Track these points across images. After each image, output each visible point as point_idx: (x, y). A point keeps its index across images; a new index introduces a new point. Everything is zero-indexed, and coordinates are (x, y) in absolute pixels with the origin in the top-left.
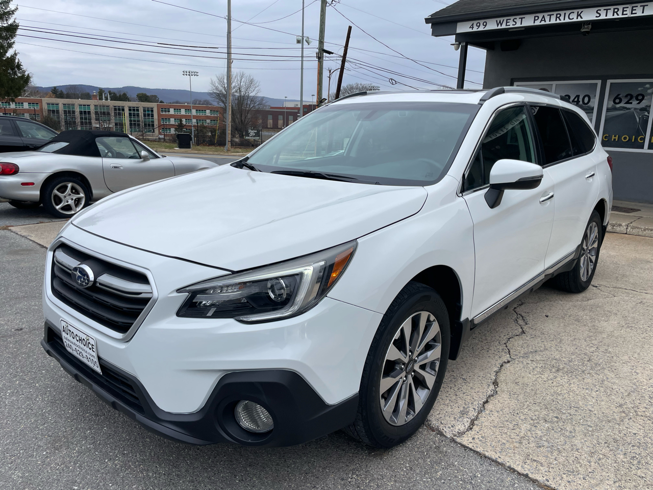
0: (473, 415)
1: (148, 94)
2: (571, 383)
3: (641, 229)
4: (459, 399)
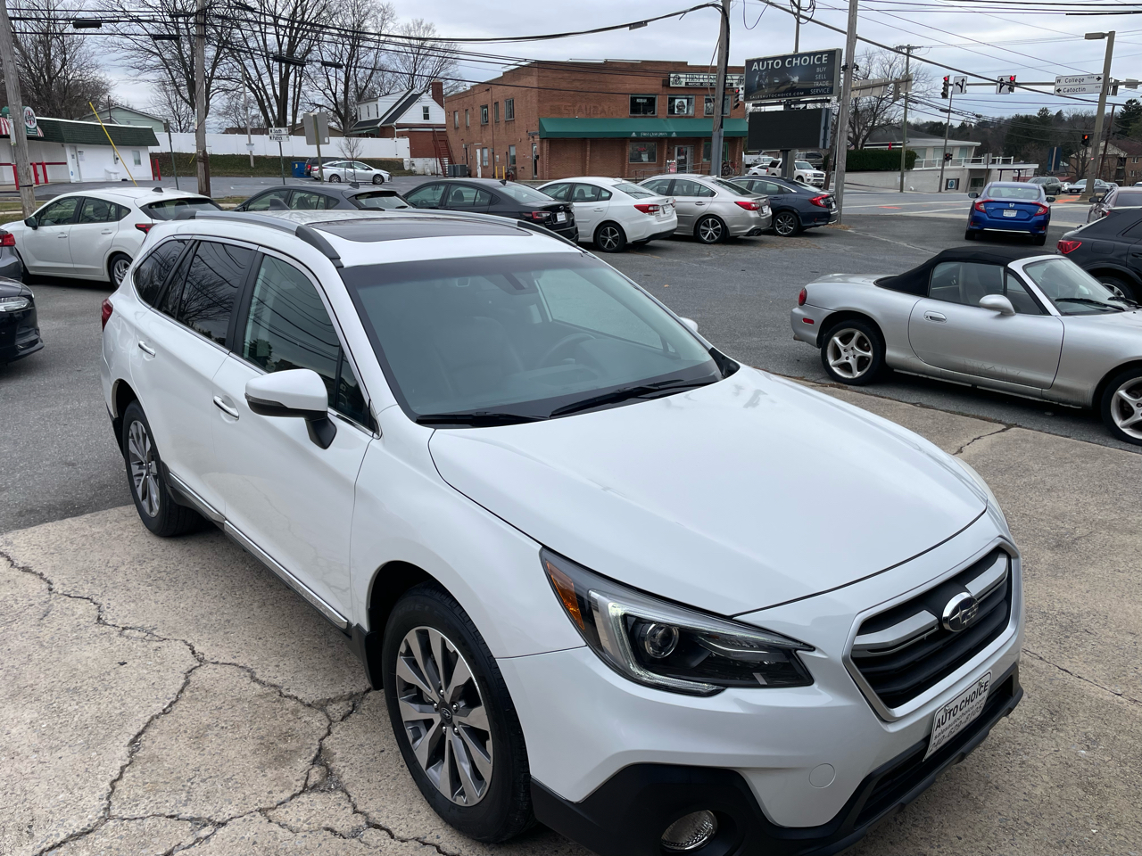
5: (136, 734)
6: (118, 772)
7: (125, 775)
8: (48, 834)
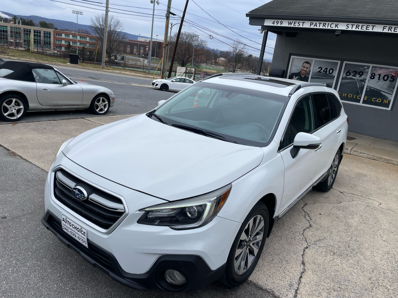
0: (296, 287)
1: (47, 22)
2: (342, 263)
3: (359, 152)
4: (286, 275)
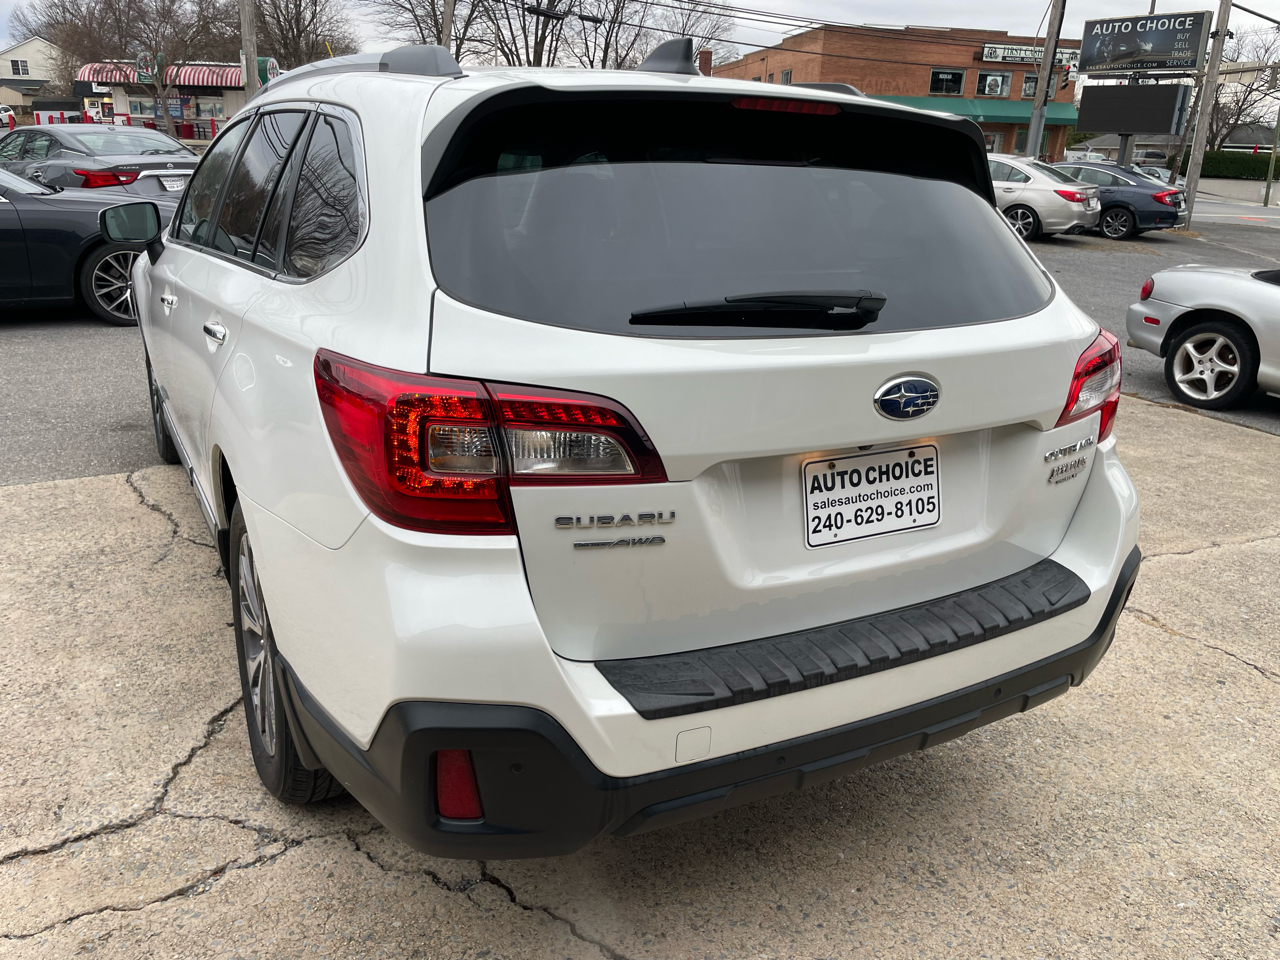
5: (222, 709)
6: (187, 754)
7: (195, 760)
8: (79, 820)
